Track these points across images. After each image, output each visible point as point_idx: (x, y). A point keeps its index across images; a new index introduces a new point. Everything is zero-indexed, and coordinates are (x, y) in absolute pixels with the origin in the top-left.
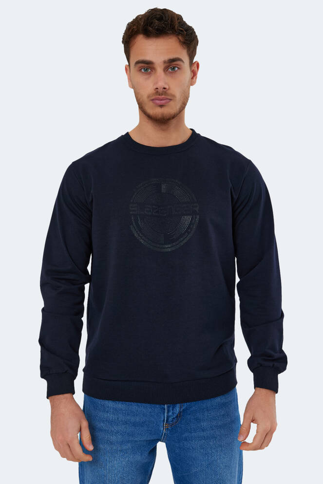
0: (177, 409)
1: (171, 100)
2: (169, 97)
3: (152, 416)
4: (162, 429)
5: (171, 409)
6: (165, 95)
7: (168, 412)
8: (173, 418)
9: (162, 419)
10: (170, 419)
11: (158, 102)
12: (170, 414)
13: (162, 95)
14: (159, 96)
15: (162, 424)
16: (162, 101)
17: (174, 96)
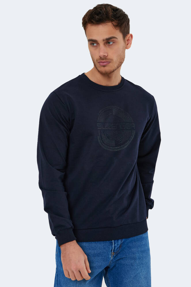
0: (120, 242)
1: (110, 62)
2: (109, 61)
3: (104, 248)
4: (111, 257)
5: (116, 242)
6: (105, 60)
7: (115, 244)
8: (118, 248)
9: (111, 250)
10: (116, 248)
11: (102, 64)
12: (116, 245)
13: (104, 60)
14: (102, 61)
15: (110, 253)
16: (104, 63)
17: (112, 60)
